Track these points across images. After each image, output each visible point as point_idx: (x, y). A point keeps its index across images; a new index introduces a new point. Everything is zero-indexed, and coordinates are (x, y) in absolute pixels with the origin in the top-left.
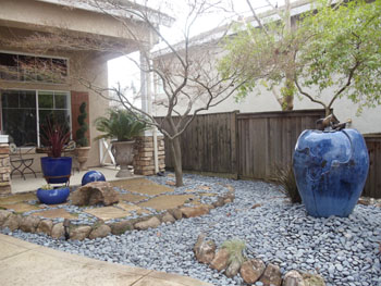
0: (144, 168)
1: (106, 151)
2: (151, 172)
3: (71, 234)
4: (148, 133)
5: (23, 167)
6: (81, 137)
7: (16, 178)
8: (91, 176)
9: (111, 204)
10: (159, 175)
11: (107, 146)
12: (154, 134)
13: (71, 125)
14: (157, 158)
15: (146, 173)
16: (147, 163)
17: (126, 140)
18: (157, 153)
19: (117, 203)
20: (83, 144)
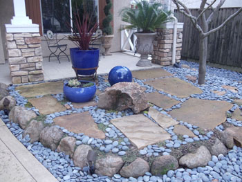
0: (162, 59)
1: (126, 40)
2: (168, 63)
3: (97, 165)
4: (169, 26)
5: (59, 51)
6: (106, 26)
7: (53, 61)
8: (118, 71)
9: (141, 112)
10: (175, 66)
11: (127, 35)
12: (175, 26)
13: (98, 14)
14: (175, 49)
15: (164, 63)
16: (165, 55)
17: (149, 32)
18: (175, 45)
19: (147, 110)
20: (108, 33)
